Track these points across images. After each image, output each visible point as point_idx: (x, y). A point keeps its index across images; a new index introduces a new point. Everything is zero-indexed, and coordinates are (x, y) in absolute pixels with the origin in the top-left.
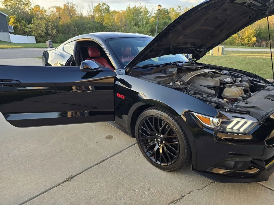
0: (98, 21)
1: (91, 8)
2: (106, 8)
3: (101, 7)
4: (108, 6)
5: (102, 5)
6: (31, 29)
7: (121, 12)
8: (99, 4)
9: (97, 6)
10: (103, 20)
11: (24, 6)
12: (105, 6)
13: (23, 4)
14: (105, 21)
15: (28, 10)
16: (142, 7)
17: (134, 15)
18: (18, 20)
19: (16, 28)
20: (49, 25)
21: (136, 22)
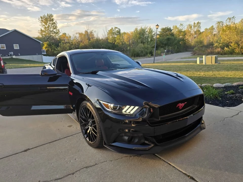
0: (111, 42)
1: (105, 32)
2: (117, 31)
3: (113, 30)
4: (119, 29)
5: (115, 29)
6: (58, 51)
7: (129, 33)
8: (112, 28)
9: (111, 30)
10: (115, 41)
11: (55, 34)
12: (117, 29)
13: (54, 33)
14: (117, 41)
15: (57, 37)
16: (147, 28)
17: (140, 34)
18: (49, 45)
19: (47, 51)
20: (72, 47)
21: (142, 40)
